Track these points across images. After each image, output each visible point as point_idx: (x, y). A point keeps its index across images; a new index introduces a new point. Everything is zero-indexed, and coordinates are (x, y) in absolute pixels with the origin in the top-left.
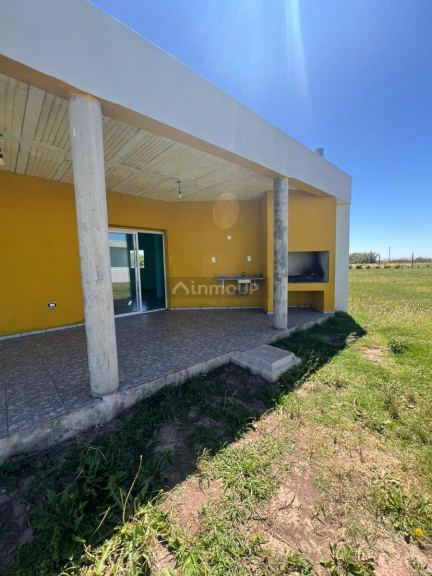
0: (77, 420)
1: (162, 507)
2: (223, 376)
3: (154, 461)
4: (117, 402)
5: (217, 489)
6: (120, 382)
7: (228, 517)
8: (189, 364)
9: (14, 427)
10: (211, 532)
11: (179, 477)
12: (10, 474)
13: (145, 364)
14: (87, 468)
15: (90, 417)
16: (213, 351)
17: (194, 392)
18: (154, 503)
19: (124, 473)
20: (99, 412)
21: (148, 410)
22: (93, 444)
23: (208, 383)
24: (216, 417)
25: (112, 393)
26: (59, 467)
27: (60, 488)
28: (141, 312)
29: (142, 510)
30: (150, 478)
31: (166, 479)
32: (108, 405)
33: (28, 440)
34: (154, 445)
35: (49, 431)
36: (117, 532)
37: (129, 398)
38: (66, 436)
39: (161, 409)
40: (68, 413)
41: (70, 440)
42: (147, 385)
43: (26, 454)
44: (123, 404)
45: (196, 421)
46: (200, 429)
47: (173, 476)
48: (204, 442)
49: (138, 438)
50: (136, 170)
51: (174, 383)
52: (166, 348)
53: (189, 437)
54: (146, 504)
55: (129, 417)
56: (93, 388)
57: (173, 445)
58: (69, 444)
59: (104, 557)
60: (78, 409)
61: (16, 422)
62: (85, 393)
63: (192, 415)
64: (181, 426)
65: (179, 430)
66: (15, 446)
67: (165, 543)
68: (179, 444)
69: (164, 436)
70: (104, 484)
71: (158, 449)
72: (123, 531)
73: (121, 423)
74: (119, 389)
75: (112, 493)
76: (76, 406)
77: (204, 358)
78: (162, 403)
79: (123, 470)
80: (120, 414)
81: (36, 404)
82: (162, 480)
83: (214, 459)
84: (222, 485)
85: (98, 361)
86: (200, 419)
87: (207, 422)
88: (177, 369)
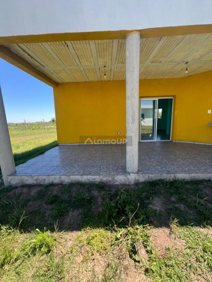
0: (120, 179)
1: (147, 232)
2: (200, 186)
3: (148, 210)
4: (136, 178)
5: (180, 244)
6: (138, 170)
7: (184, 263)
8: (176, 172)
9: (101, 173)
10: (171, 262)
11: (159, 224)
12: (99, 188)
13: (152, 166)
14: (120, 198)
15: (125, 180)
16: (196, 169)
17: (177, 188)
18: (144, 227)
19: (133, 208)
20: (128, 179)
21: (150, 187)
22: (124, 190)
23: (188, 186)
24: (189, 207)
25: (134, 173)
26: (112, 193)
27: (111, 200)
28: (155, 141)
29: (138, 227)
30: (144, 216)
31: (151, 221)
32: (132, 178)
33: (105, 179)
34: (149, 203)
35: (111, 179)
36: (126, 228)
37: (142, 178)
38: (116, 183)
39: (156, 189)
40: (117, 175)
41: (117, 185)
42: (151, 175)
43: (104, 183)
44: (138, 180)
45: (175, 203)
46: (177, 209)
47: (155, 222)
48: (178, 216)
49: (142, 197)
50: (159, 64)
51: (166, 179)
52: (165, 160)
53: (168, 209)
54: (140, 225)
55: (141, 186)
56: (127, 169)
57: (159, 208)
58: (116, 186)
59: (121, 233)
60: (121, 175)
61: (102, 172)
62: (124, 170)
63: (173, 199)
64: (166, 202)
65: (164, 203)
66: (101, 180)
67: (145, 247)
68: (162, 210)
69: (155, 202)
70: (125, 207)
71: (151, 206)
72: (129, 229)
73: (137, 188)
74: (137, 173)
75: (127, 212)
76: (120, 173)
77: (189, 172)
78: (157, 187)
79: (133, 206)
80: (137, 184)
81: (109, 168)
82: (149, 220)
83: (182, 228)
84: (184, 244)
85: (130, 158)
86: (178, 203)
87: (182, 207)
88: (168, 172)
